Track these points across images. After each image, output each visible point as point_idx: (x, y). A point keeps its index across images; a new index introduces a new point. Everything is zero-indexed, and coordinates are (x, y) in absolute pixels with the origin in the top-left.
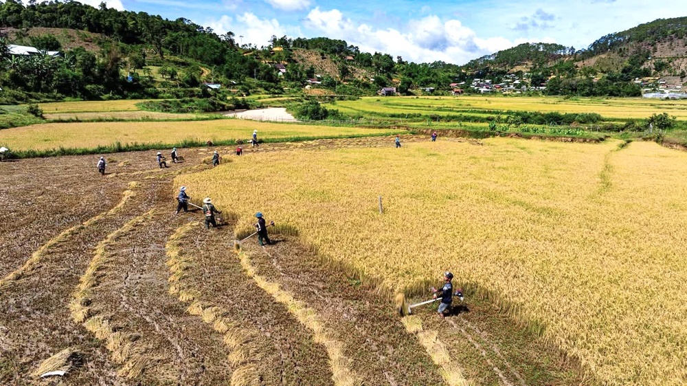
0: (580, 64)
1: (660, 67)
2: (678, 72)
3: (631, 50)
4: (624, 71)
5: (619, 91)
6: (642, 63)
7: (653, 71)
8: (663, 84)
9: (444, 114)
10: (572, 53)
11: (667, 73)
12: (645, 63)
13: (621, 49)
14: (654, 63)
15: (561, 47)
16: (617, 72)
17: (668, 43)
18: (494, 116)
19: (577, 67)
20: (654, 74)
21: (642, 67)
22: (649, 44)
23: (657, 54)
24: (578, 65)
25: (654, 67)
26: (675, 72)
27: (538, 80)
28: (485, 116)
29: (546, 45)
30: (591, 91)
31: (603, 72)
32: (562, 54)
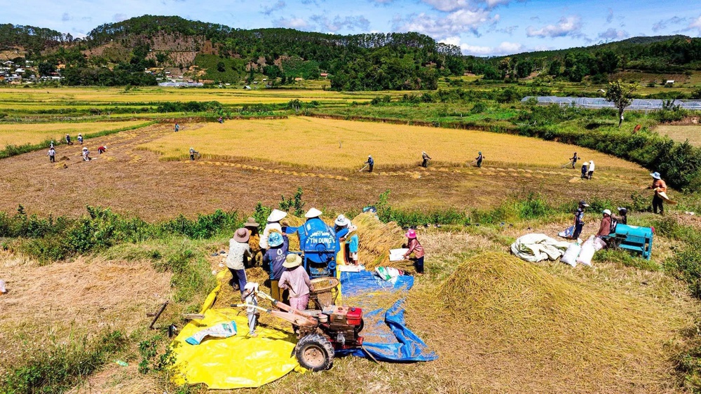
0: (87, 53)
1: (162, 58)
2: (177, 64)
3: (133, 42)
4: (132, 62)
5: (139, 80)
6: (145, 55)
7: (157, 62)
8: (169, 74)
9: (103, 108)
10: (70, 40)
11: (168, 65)
12: (148, 55)
13: (123, 40)
14: (156, 56)
15: (55, 33)
16: (127, 62)
17: (161, 38)
18: (149, 107)
19: (85, 56)
20: (159, 65)
21: (147, 58)
22: (146, 37)
23: (156, 47)
24: (86, 54)
25: (156, 58)
26: (175, 64)
27: (47, 69)
28: (140, 107)
29: (36, 29)
30: (114, 81)
31: (112, 62)
32: (59, 40)
